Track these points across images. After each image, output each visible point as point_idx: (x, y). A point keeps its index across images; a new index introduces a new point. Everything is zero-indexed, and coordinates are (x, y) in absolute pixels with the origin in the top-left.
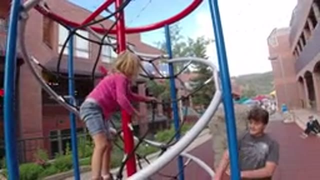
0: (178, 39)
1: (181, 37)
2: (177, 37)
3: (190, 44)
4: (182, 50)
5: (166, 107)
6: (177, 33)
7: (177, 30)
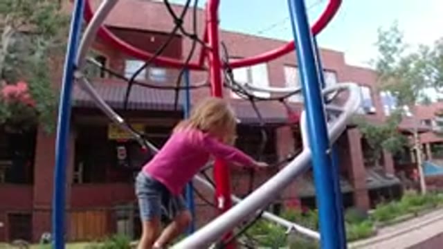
0: (402, 50)
1: (407, 46)
2: (399, 46)
3: (424, 53)
4: (412, 66)
5: (401, 162)
6: (399, 41)
7: (398, 36)
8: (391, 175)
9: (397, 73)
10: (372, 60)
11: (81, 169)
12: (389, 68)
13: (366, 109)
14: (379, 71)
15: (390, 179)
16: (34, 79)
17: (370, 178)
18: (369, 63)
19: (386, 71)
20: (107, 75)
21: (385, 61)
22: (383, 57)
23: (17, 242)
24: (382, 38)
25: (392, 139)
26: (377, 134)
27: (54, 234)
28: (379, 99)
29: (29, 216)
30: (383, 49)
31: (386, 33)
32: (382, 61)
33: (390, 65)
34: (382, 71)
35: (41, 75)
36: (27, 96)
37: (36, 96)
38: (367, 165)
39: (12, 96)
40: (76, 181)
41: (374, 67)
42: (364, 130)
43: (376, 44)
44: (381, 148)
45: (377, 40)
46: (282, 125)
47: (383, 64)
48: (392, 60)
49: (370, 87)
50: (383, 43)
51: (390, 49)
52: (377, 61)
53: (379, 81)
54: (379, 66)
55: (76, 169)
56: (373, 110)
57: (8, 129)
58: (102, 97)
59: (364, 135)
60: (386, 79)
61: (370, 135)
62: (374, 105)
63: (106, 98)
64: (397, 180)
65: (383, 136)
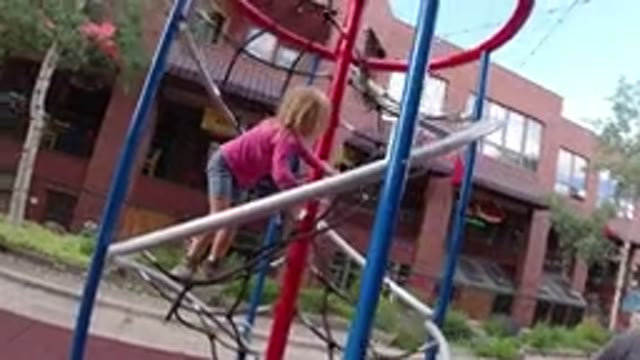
5: (598, 281)
8: (578, 294)
9: (627, 150)
10: (600, 122)
11: (156, 156)
12: (619, 139)
13: (573, 189)
14: (605, 139)
15: (575, 297)
16: (127, 21)
17: (546, 288)
18: (594, 123)
19: (613, 141)
20: (221, 41)
21: (617, 126)
22: (615, 121)
23: (51, 224)
24: (621, 92)
25: (591, 240)
26: (573, 227)
27: (101, 227)
28: (596, 181)
29: (74, 200)
30: (618, 108)
31: (629, 87)
32: (612, 125)
33: (622, 134)
34: (608, 139)
35: (135, 20)
36: (110, 43)
37: (123, 45)
38: (546, 269)
39: (92, 38)
40: (145, 171)
41: (599, 132)
42: (557, 217)
43: (611, 99)
44: (575, 250)
45: (613, 92)
46: (441, 175)
47: (612, 131)
48: (627, 130)
49: (588, 160)
50: (621, 100)
51: (629, 111)
52: (606, 123)
53: (600, 154)
54: (607, 130)
55: (150, 156)
56: (582, 193)
57: (73, 81)
58: (211, 73)
59: (554, 224)
60: (610, 152)
61: (562, 226)
62: (586, 187)
63: (216, 77)
64: (582, 303)
65: (581, 231)
